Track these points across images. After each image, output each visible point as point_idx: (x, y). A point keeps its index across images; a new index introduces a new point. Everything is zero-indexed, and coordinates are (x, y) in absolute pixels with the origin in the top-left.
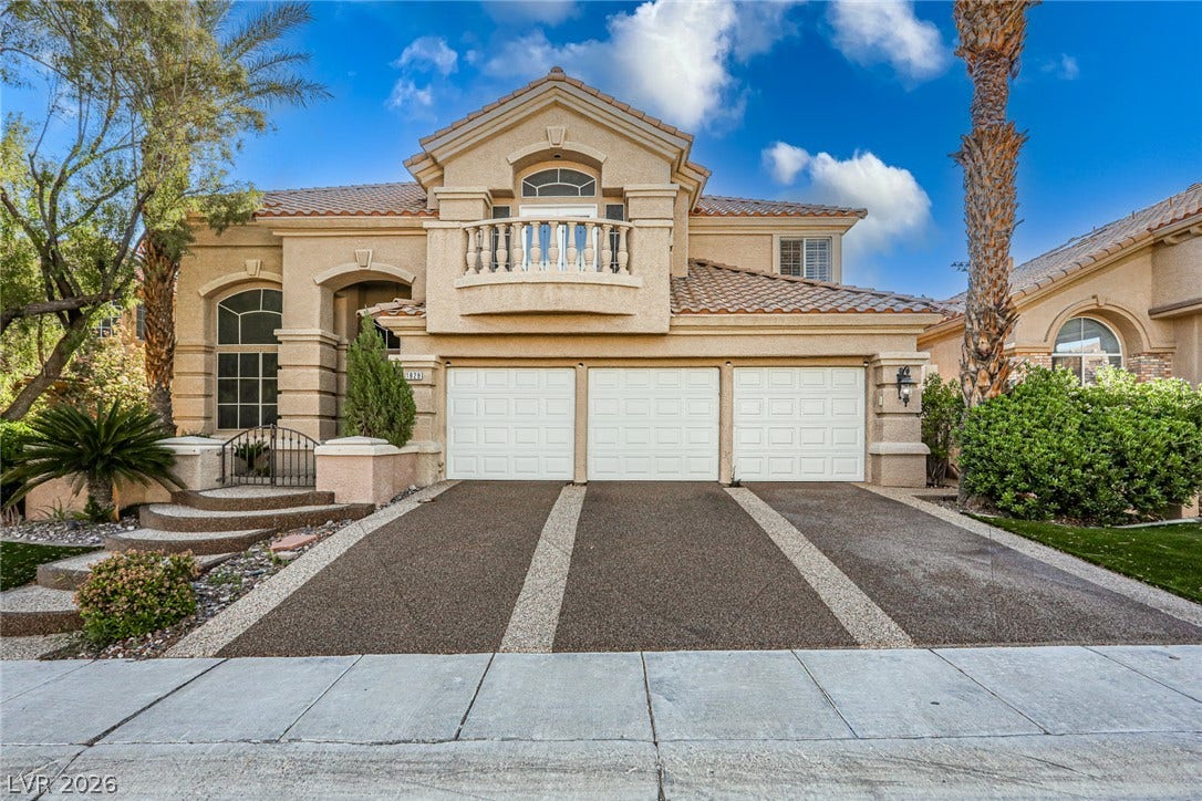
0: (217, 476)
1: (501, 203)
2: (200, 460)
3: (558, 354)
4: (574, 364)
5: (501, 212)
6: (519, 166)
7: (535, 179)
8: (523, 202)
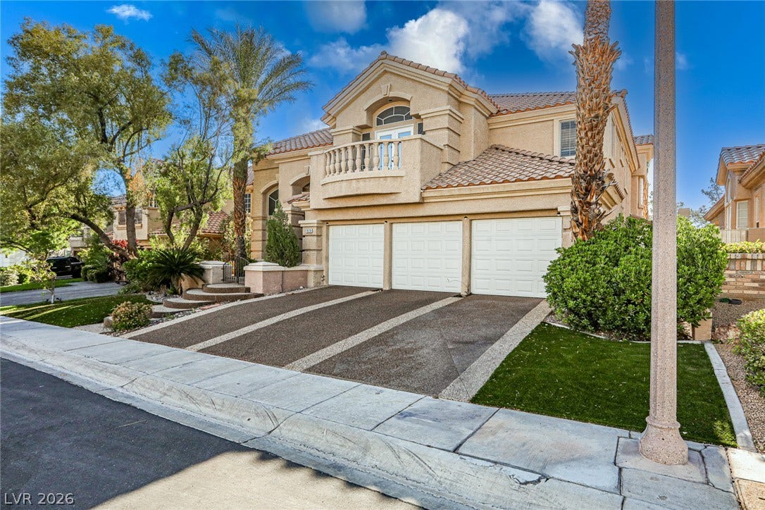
0: (222, 278)
1: (365, 132)
2: (212, 271)
3: (371, 217)
4: (383, 221)
5: (366, 137)
6: (371, 110)
7: (381, 116)
8: (377, 129)
